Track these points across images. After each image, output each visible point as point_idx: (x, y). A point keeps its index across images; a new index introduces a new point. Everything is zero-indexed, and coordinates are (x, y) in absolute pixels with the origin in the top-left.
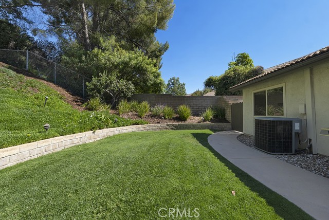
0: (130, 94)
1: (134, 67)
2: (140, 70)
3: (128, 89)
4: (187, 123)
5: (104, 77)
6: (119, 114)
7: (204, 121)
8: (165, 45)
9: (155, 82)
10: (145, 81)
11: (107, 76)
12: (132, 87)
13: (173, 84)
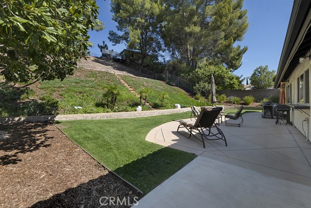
2: (220, 77)
4: (248, 106)
5: (201, 83)
6: (209, 101)
7: (261, 106)
8: (243, 49)
9: (230, 82)
10: (224, 83)
11: (203, 83)
13: (260, 73)
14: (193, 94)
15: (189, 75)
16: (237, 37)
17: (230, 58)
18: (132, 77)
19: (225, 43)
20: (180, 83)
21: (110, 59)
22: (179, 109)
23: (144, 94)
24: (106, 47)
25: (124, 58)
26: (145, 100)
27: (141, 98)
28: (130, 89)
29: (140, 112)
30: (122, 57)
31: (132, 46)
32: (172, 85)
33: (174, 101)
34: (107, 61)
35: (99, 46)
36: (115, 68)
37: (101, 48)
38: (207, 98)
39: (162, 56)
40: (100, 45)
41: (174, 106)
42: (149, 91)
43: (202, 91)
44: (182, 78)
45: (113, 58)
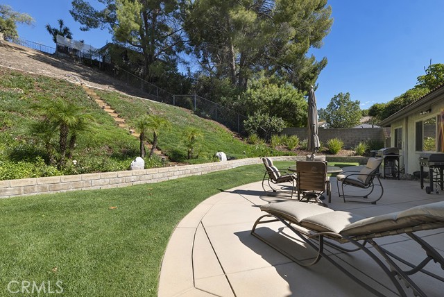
0: (280, 130)
1: (284, 103)
2: (290, 105)
3: (279, 124)
4: (335, 156)
5: (258, 114)
6: (271, 147)
7: (356, 154)
8: (321, 62)
10: (295, 116)
11: (261, 115)
12: (282, 122)
13: (339, 104)
14: (243, 134)
15: (235, 99)
16: (315, 40)
17: (301, 75)
18: (123, 96)
19: (297, 47)
20: (219, 114)
21: (77, 60)
22: (224, 163)
23: (149, 130)
24: (66, 32)
25: (108, 61)
26: (153, 143)
27: (142, 138)
28: (117, 120)
29: (139, 172)
30: (104, 58)
31: (122, 34)
32: (205, 118)
33: (212, 146)
34: (68, 61)
35: (49, 29)
36: (84, 77)
37: (55, 33)
38: (268, 142)
39: (185, 63)
40: (52, 27)
41: (214, 156)
42: (162, 124)
43: (259, 128)
44: (223, 105)
45: (84, 58)
